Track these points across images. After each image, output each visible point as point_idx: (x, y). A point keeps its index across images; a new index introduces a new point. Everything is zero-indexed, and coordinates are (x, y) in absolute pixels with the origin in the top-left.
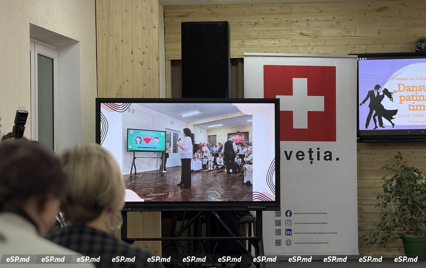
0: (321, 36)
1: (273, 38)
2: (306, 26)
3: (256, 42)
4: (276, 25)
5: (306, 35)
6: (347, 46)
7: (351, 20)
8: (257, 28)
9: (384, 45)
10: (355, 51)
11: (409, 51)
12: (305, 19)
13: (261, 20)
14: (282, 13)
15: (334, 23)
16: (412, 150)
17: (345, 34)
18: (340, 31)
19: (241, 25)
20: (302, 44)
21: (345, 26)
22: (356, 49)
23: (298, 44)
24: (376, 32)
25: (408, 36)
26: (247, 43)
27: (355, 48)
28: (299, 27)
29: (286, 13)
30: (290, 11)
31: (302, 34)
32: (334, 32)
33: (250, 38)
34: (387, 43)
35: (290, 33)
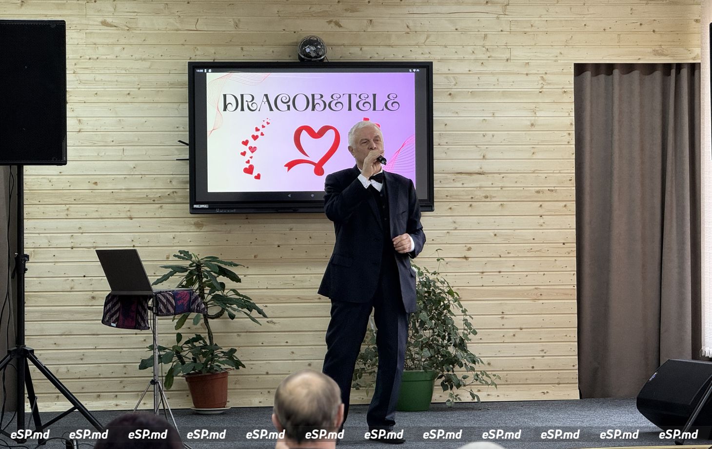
0: (138, 28)
2: (112, 9)
5: (112, 26)
6: (183, 47)
7: (188, 3)
9: (245, 48)
10: (196, 56)
11: (286, 59)
15: (162, 6)
16: (290, 225)
17: (179, 26)
18: (171, 21)
20: (106, 41)
21: (179, 13)
22: (197, 53)
23: (98, 41)
24: (232, 23)
25: (284, 32)
27: (196, 50)
28: (99, 11)
31: (104, 23)
32: (161, 22)
34: (251, 44)
35: (84, 21)
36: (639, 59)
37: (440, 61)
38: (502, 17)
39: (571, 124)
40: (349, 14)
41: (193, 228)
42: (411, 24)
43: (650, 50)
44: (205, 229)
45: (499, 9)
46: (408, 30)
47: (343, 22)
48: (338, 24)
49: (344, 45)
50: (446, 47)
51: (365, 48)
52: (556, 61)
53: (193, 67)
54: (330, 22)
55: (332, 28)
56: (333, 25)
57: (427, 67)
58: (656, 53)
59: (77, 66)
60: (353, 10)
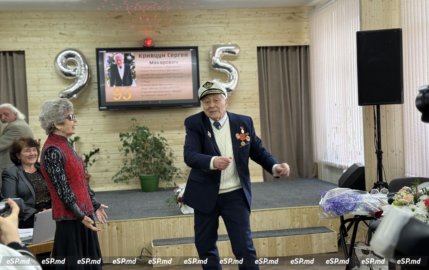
0: (75, 35)
1: (40, 36)
2: (63, 28)
3: (26, 39)
4: (41, 27)
5: (64, 35)
7: (96, 25)
8: (26, 29)
9: (121, 43)
11: (138, 46)
12: (63, 23)
13: (29, 23)
14: (45, 18)
15: (85, 26)
17: (93, 34)
18: (89, 32)
19: (14, 26)
21: (92, 29)
23: (58, 41)
24: (115, 33)
25: (137, 36)
26: (19, 40)
28: (59, 28)
29: (48, 18)
30: (51, 17)
31: (61, 34)
32: (85, 33)
33: (21, 36)
34: (123, 41)
35: (52, 33)
36: (283, 44)
37: (202, 46)
38: (227, 29)
39: (256, 71)
40: (164, 28)
41: (102, 117)
42: (189, 32)
43: (287, 40)
44: (107, 117)
45: (225, 25)
46: (188, 34)
47: (161, 31)
48: (159, 32)
49: (162, 41)
50: (204, 41)
51: (171, 42)
52: (249, 45)
53: (98, 50)
54: (156, 32)
55: (157, 34)
56: (157, 33)
57: (196, 49)
58: (290, 41)
59: (50, 51)
60: (165, 27)
